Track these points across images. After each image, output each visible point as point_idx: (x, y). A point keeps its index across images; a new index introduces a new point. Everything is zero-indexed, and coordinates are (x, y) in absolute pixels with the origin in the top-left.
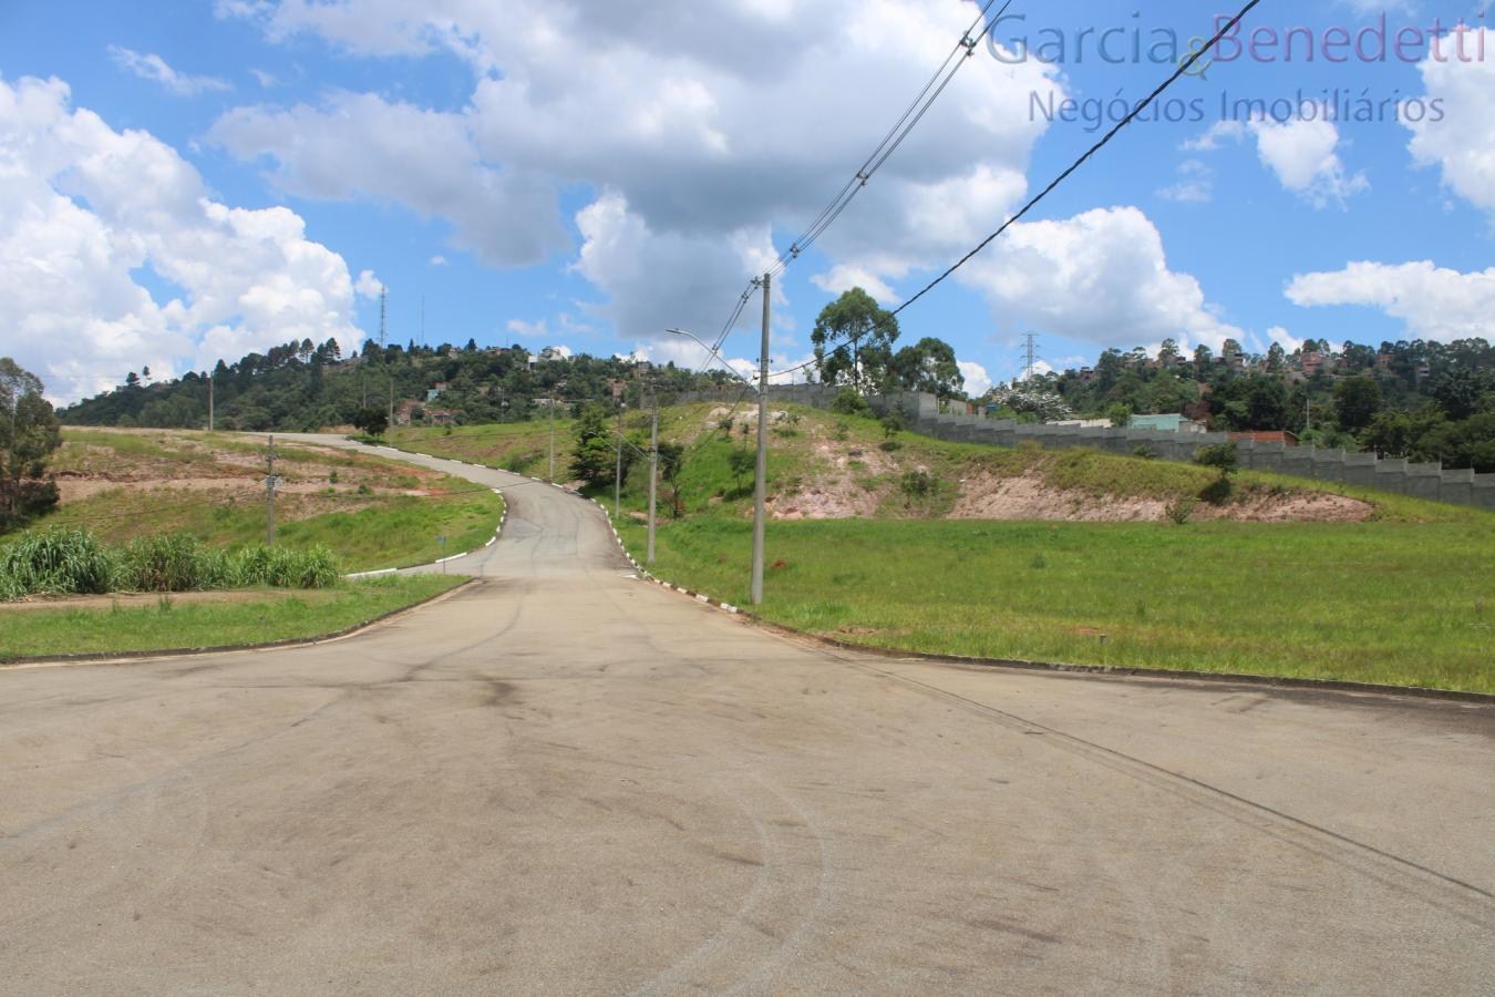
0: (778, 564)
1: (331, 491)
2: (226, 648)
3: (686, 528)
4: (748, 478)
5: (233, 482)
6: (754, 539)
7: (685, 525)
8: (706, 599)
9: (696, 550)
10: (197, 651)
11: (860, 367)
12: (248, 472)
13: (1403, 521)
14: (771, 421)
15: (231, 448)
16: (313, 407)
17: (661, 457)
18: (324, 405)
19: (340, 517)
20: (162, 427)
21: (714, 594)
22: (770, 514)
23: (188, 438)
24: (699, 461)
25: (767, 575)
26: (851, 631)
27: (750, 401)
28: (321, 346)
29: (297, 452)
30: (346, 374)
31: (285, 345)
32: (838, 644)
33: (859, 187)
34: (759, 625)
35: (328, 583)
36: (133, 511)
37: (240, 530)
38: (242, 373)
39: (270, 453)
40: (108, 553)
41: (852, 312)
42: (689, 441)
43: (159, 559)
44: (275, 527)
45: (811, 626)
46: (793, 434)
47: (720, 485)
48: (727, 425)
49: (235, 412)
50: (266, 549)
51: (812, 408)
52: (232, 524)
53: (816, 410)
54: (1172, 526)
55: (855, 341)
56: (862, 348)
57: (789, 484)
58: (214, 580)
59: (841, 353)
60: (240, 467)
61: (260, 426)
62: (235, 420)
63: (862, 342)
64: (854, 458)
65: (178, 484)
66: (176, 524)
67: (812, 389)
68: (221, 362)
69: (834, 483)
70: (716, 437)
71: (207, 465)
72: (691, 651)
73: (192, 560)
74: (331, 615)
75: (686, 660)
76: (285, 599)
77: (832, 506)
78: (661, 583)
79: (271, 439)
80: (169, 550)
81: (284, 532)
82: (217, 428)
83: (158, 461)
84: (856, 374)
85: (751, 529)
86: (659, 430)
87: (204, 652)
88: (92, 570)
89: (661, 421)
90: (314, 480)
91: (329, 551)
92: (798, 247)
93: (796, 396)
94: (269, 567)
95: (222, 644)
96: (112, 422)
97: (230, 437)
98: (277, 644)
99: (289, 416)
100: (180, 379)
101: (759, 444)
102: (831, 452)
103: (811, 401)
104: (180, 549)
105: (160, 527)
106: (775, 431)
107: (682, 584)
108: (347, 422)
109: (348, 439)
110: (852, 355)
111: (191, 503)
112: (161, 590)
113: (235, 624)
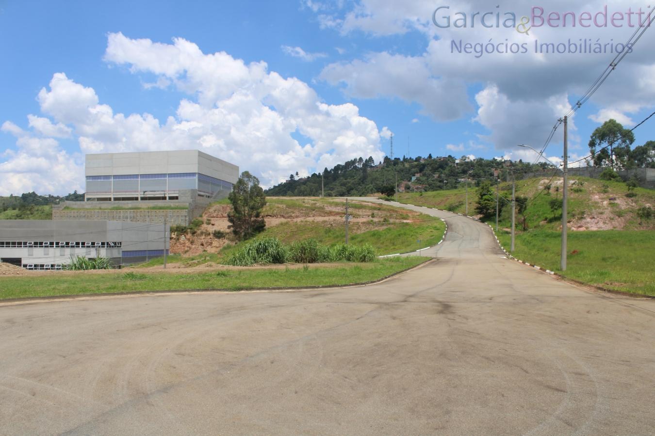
0: (574, 252)
1: (372, 221)
2: (330, 286)
3: (529, 236)
4: (558, 212)
5: (332, 218)
6: (562, 241)
7: (529, 234)
8: (539, 268)
9: (534, 246)
10: (318, 287)
11: (614, 157)
12: (338, 214)
14: (570, 185)
15: (331, 204)
16: (364, 186)
17: (517, 203)
18: (368, 185)
19: (376, 232)
20: (304, 196)
21: (543, 266)
22: (570, 228)
23: (314, 200)
24: (535, 204)
25: (569, 257)
26: (611, 284)
27: (559, 176)
28: (366, 160)
29: (358, 205)
30: (377, 171)
31: (352, 160)
32: (605, 290)
33: (611, 70)
34: (565, 280)
35: (371, 260)
36: (293, 230)
37: (334, 238)
38: (335, 173)
39: (347, 205)
40: (284, 248)
41: (610, 131)
42: (530, 195)
43: (303, 250)
44: (349, 237)
45: (591, 281)
46: (581, 191)
47: (545, 215)
48: (548, 188)
49: (332, 189)
50: (345, 246)
51: (589, 178)
52: (331, 235)
53: (592, 179)
55: (611, 145)
56: (614, 148)
57: (579, 214)
58: (325, 258)
59: (604, 151)
60: (335, 212)
61: (342, 195)
62: (332, 192)
63: (615, 145)
64: (612, 201)
65: (310, 219)
66: (310, 235)
67: (590, 169)
68: (326, 169)
69: (602, 213)
70: (543, 193)
71: (322, 211)
72: (532, 292)
73: (316, 250)
74: (372, 273)
75: (530, 296)
76: (353, 267)
77: (601, 224)
78: (518, 261)
79: (347, 200)
80: (307, 247)
81: (353, 239)
82: (324, 196)
83: (302, 210)
84: (612, 161)
85: (560, 235)
86: (516, 191)
87: (321, 288)
88: (278, 254)
89: (517, 186)
90: (365, 216)
91: (371, 246)
92: (581, 102)
93: (581, 173)
94: (347, 253)
95: (328, 284)
96: (284, 194)
97: (330, 199)
98: (350, 285)
99: (354, 190)
100: (310, 176)
101: (564, 196)
102: (600, 198)
103: (589, 175)
104: (311, 245)
105: (304, 237)
106: (572, 190)
107: (528, 261)
108: (378, 192)
109: (378, 199)
110: (610, 152)
111: (315, 227)
112: (304, 262)
113: (333, 276)
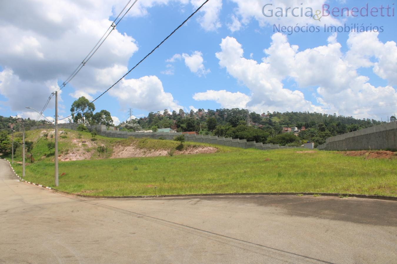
0: (63, 174)
3: (35, 166)
4: (52, 151)
6: (55, 168)
7: (35, 165)
8: (41, 186)
9: (38, 172)
11: (84, 118)
13: (225, 152)
14: (60, 134)
17: (26, 145)
21: (44, 184)
22: (60, 160)
24: (38, 146)
25: (60, 178)
26: (85, 192)
27: (53, 129)
32: (82, 196)
33: (82, 66)
34: (58, 192)
41: (82, 103)
42: (35, 140)
45: (73, 191)
46: (66, 137)
47: (45, 152)
48: (47, 136)
51: (71, 130)
53: (73, 130)
54: (170, 157)
55: (83, 111)
56: (85, 113)
57: (65, 151)
59: (79, 115)
63: (85, 111)
64: (84, 143)
67: (71, 125)
69: (78, 150)
70: (43, 139)
72: (37, 202)
75: (35, 205)
77: (78, 157)
78: (28, 182)
84: (83, 120)
85: (54, 165)
86: (25, 138)
89: (26, 135)
92: (65, 83)
93: (66, 126)
101: (56, 140)
102: (77, 142)
103: (71, 128)
106: (61, 137)
107: (34, 182)
110: (82, 115)
